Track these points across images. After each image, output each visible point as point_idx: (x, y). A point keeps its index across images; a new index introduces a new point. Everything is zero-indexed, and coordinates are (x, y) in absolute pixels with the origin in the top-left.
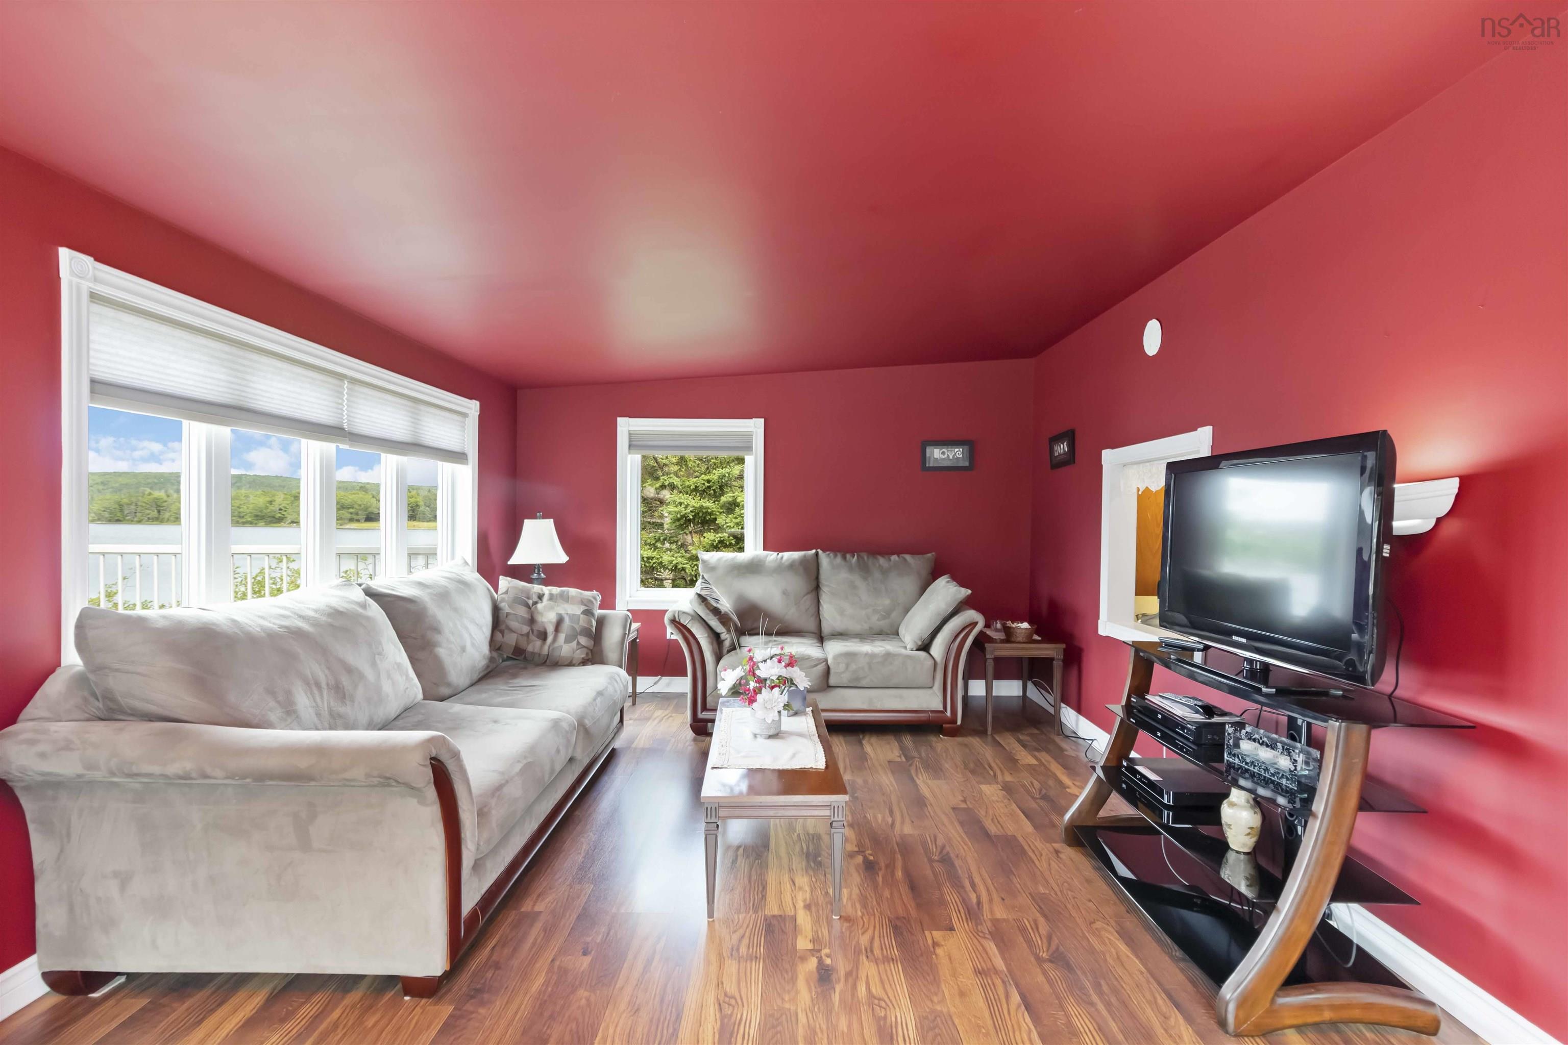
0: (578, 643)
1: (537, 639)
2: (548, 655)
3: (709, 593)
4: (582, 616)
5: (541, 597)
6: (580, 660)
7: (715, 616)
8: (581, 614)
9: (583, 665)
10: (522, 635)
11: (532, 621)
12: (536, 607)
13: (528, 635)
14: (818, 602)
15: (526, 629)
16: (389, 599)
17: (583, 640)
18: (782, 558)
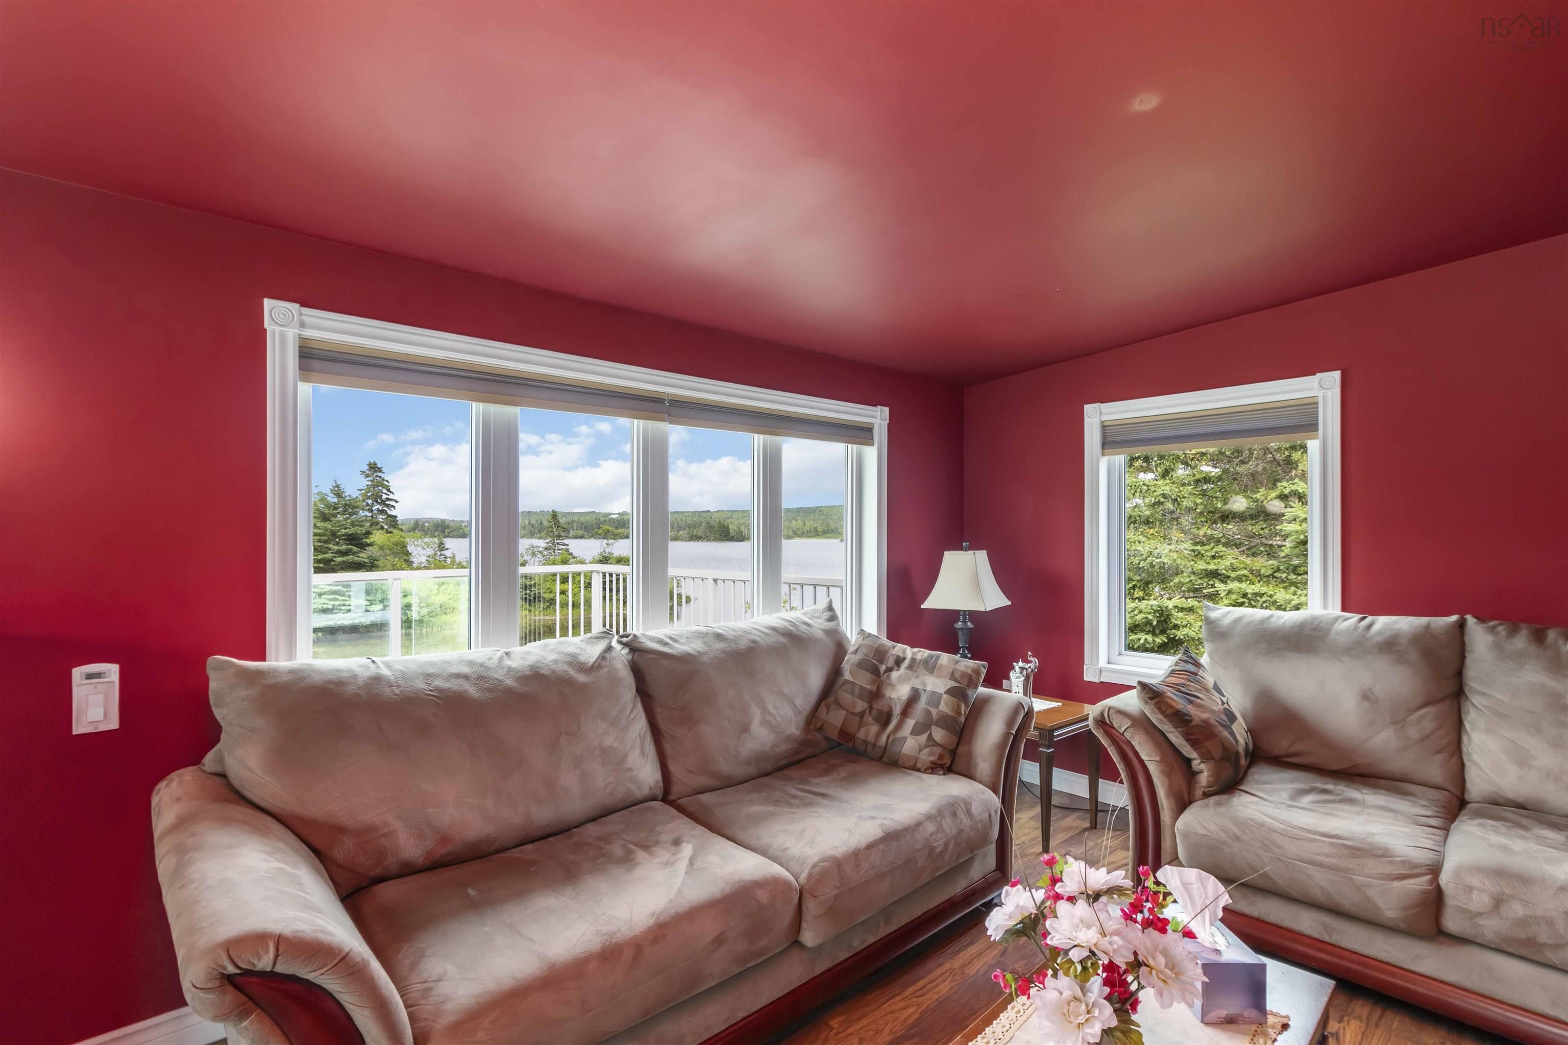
0: (930, 737)
1: (874, 722)
2: (886, 748)
3: (1183, 681)
4: (945, 696)
5: (899, 662)
6: (928, 765)
7: (1176, 728)
8: (946, 692)
9: (932, 773)
10: (854, 714)
11: (875, 695)
12: (889, 676)
13: (862, 715)
14: (1460, 724)
15: (861, 705)
16: (652, 656)
17: (939, 734)
18: (1369, 627)
